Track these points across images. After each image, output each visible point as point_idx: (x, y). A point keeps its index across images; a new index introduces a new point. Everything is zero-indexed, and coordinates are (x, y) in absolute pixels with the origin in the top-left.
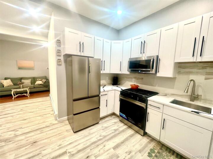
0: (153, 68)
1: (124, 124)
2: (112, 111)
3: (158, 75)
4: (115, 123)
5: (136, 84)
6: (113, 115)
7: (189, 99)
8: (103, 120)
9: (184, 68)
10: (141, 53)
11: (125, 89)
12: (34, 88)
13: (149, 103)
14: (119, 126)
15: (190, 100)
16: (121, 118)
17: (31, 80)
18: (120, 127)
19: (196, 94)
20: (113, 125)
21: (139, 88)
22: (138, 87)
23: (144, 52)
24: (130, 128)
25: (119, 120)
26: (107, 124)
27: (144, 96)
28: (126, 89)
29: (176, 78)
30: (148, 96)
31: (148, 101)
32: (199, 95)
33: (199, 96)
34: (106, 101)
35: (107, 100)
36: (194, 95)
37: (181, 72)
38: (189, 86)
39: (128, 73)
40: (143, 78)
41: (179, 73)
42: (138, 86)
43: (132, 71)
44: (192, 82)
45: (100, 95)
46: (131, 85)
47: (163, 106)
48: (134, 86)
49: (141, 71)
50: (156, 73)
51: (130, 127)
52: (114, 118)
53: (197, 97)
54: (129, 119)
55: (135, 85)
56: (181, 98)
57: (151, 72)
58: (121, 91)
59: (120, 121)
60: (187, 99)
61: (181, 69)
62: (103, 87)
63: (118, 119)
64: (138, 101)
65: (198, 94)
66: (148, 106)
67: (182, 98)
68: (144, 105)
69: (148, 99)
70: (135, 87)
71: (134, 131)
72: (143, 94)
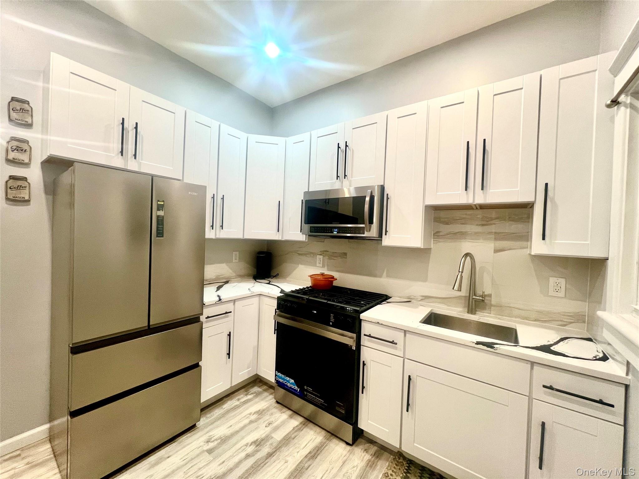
0: (371, 222)
1: (289, 412)
2: (249, 372)
3: (387, 241)
4: (260, 413)
5: (327, 272)
6: (253, 387)
7: (464, 307)
8: (217, 412)
9: (447, 223)
10: (338, 176)
11: (292, 291)
13: (366, 328)
14: (275, 425)
15: (466, 310)
16: (282, 391)
18: (276, 428)
19: (479, 292)
20: (251, 422)
21: (335, 283)
22: (332, 282)
23: (345, 176)
24: (311, 425)
25: (274, 401)
26: (229, 424)
27: (349, 308)
28: (297, 291)
29: (430, 249)
30: (362, 309)
31: (363, 324)
32: (485, 296)
33: (487, 298)
34: (226, 338)
35: (229, 335)
36: (475, 295)
37: (441, 234)
38: (462, 272)
39: (302, 237)
40: (345, 254)
41: (437, 235)
42: (333, 277)
43: (313, 230)
44: (468, 258)
45: (203, 318)
46: (311, 276)
47: (403, 334)
48: (320, 278)
49: (341, 230)
50: (381, 235)
51: (310, 420)
52: (258, 394)
53: (483, 300)
54: (307, 391)
55: (322, 274)
56: (445, 307)
57: (366, 234)
58: (279, 298)
59: (278, 402)
60: (461, 309)
61: (441, 225)
62: (219, 288)
63: (271, 397)
64: (332, 326)
65: (483, 292)
66: (365, 341)
67: (448, 306)
68: (350, 338)
69: (363, 316)
70: (322, 283)
71: (323, 432)
72: (348, 303)
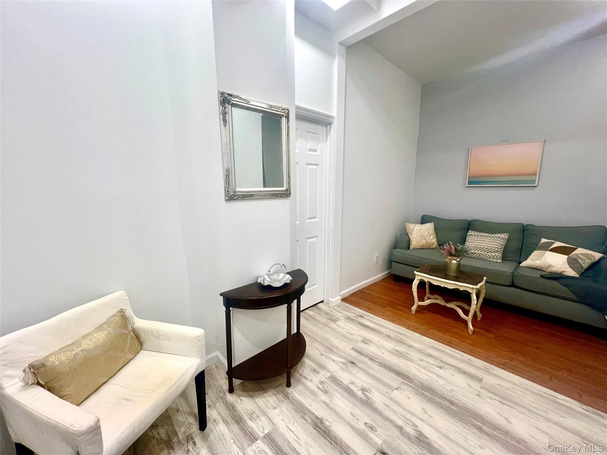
12: (513, 285)
17: (505, 236)
